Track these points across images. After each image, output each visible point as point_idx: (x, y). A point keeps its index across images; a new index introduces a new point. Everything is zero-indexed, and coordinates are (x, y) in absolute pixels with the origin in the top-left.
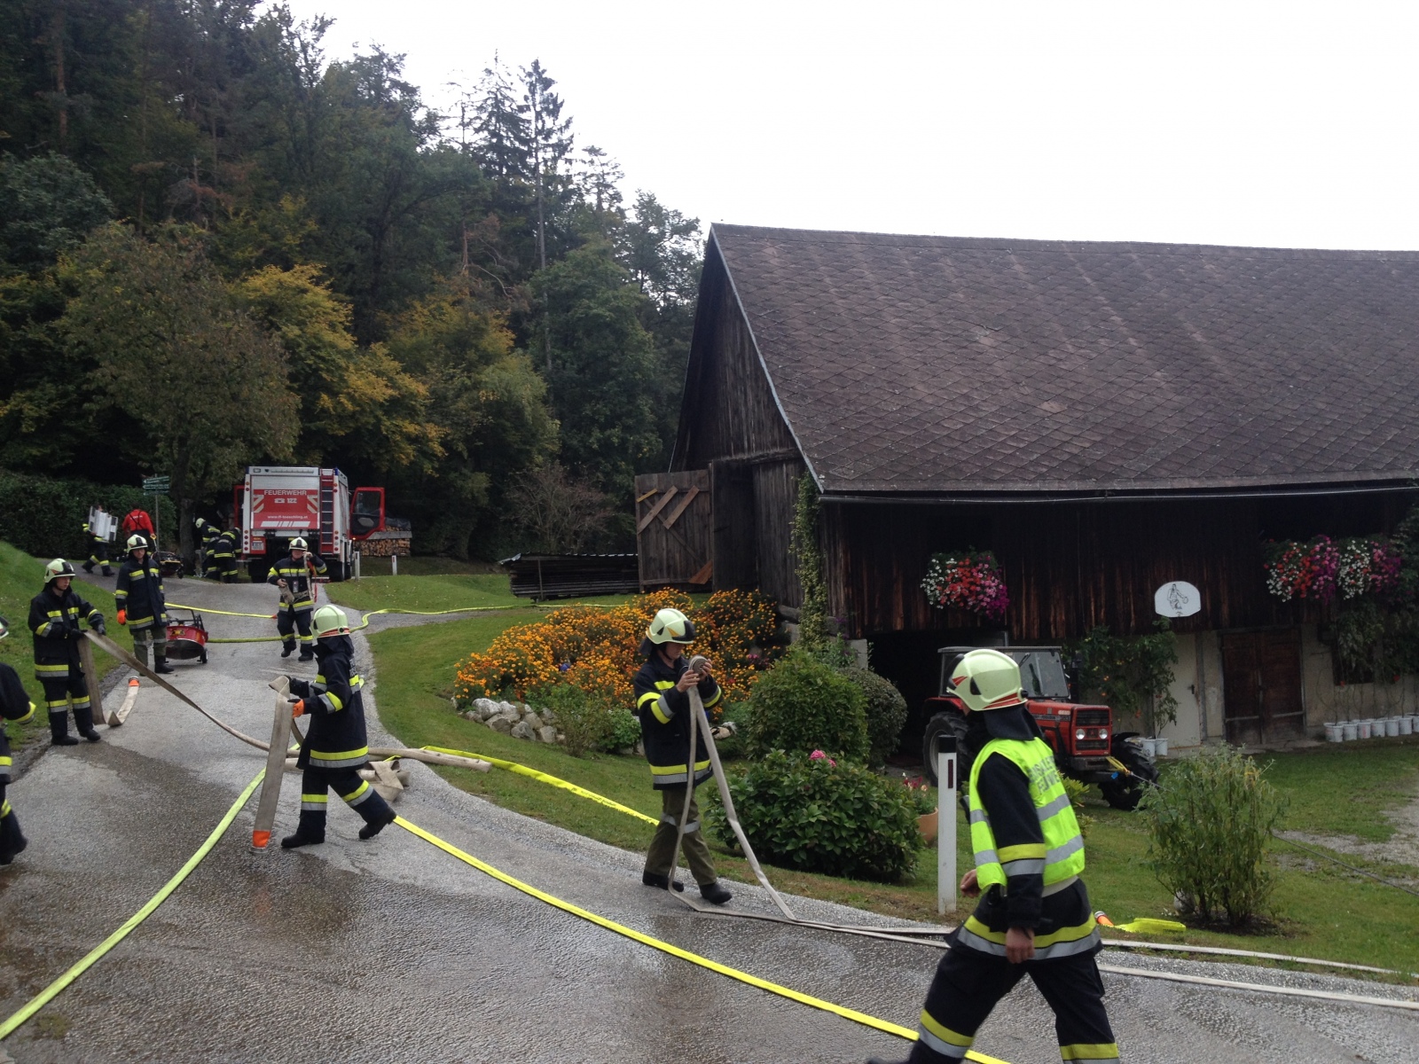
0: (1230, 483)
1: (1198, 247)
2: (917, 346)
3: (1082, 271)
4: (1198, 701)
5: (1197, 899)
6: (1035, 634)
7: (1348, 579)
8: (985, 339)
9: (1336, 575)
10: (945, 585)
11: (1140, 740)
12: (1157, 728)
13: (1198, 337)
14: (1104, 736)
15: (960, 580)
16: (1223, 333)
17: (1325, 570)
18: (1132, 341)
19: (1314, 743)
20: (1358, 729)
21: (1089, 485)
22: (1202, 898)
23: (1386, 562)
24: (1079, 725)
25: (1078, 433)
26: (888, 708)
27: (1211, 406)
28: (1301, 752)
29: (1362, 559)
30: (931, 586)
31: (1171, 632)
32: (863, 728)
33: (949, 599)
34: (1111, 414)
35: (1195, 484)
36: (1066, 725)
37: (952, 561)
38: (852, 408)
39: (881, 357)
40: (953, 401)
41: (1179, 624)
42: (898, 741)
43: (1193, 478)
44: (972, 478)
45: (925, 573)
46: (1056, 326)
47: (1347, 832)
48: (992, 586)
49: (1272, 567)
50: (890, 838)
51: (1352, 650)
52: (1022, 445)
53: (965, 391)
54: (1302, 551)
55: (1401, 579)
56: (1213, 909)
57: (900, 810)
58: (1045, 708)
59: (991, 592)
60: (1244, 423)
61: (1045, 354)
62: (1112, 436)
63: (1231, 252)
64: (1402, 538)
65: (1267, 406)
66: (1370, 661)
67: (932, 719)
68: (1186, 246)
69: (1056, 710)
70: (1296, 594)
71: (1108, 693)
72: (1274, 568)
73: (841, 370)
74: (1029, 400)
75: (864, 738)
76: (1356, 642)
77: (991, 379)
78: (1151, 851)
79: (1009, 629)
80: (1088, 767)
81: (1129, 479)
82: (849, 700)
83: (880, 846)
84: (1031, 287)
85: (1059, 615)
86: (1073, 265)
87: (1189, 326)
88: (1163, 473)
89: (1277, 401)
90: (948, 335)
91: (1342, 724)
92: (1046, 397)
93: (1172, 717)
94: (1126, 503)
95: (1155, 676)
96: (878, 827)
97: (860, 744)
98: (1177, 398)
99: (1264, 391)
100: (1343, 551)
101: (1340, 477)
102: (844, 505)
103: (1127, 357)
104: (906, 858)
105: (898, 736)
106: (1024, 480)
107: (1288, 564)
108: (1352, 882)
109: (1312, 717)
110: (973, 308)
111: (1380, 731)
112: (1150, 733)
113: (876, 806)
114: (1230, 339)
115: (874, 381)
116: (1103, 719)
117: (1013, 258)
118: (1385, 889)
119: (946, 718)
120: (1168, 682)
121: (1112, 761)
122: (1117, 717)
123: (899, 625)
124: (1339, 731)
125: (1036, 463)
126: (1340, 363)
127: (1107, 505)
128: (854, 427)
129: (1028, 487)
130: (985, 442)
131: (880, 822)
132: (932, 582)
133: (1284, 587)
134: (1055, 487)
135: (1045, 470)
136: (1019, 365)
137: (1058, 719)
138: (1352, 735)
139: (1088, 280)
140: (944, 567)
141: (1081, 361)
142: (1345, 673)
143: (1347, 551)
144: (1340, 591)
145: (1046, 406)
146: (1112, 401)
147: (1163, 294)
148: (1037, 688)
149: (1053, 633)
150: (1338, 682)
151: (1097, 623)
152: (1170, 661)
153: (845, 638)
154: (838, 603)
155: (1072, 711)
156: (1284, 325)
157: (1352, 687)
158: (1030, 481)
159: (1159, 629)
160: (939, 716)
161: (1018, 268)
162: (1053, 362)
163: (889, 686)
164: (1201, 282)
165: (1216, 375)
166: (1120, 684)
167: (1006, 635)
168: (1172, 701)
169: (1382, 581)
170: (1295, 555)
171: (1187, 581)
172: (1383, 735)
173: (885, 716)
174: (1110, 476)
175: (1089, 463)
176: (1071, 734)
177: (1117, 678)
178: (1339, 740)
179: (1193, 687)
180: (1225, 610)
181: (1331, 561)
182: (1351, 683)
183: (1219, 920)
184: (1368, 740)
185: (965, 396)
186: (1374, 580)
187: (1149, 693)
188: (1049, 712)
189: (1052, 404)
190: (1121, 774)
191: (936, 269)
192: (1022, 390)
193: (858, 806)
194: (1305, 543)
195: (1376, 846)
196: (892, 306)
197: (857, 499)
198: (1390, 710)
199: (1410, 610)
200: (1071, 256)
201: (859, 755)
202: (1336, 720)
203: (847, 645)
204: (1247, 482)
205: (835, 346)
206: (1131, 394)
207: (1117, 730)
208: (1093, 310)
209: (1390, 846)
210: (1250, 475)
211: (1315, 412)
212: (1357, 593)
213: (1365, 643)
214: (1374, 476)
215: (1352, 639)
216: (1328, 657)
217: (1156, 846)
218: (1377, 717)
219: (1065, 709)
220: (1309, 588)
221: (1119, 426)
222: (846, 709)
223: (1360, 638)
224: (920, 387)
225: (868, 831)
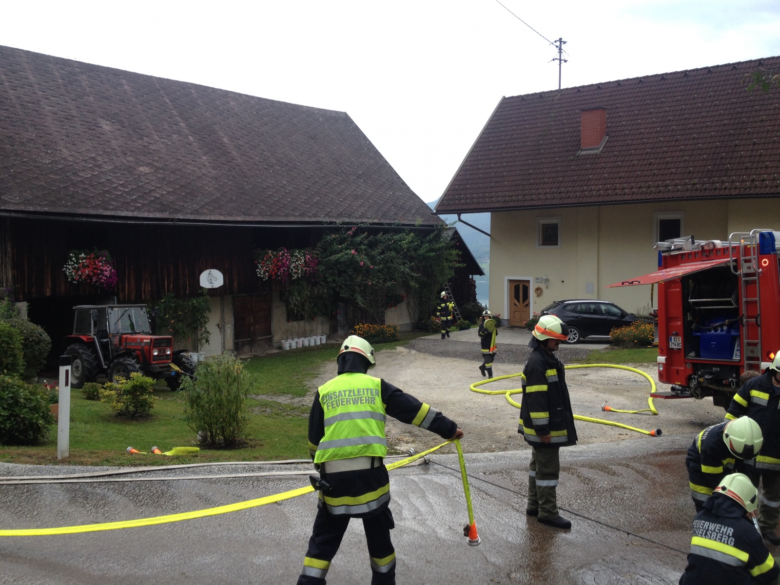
0: (239, 219)
1: (227, 92)
2: (63, 125)
3: (164, 95)
4: (221, 332)
5: (209, 434)
6: (133, 297)
7: (294, 269)
8: (106, 126)
9: (289, 268)
10: (78, 269)
11: (190, 354)
12: (199, 347)
13: (225, 140)
14: (169, 353)
15: (88, 266)
16: (239, 139)
17: (284, 265)
18: (191, 138)
19: (277, 351)
20: (297, 343)
21: (165, 215)
22: (212, 433)
23: (311, 262)
24: (155, 347)
25: (159, 186)
26: (38, 343)
27: (232, 178)
28: (271, 355)
29: (301, 260)
30: (69, 269)
31: (208, 296)
32: (20, 355)
33: (81, 278)
34: (178, 177)
35: (222, 218)
36: (148, 347)
37: (83, 255)
38: (19, 159)
39: (39, 129)
40: (85, 161)
41: (213, 292)
42: (45, 362)
43: (221, 215)
44: (96, 207)
45: (66, 262)
46: (148, 124)
47: (288, 393)
48: (108, 270)
49: (259, 263)
50: (32, 419)
51: (295, 305)
52: (127, 190)
53: (93, 155)
54: (273, 255)
55: (318, 270)
56: (217, 438)
57: (39, 402)
58: (136, 339)
59: (107, 273)
60: (248, 188)
61: (142, 139)
62: (179, 189)
63: (244, 97)
64: (318, 250)
65: (259, 180)
66: (303, 310)
67: (68, 348)
68: (220, 90)
69: (142, 340)
70: (270, 276)
71: (173, 329)
73: (11, 134)
74: (132, 164)
75: (21, 361)
76: (297, 300)
77: (109, 150)
78: (185, 411)
79: (117, 295)
80: (159, 370)
81: (187, 213)
82: (11, 339)
83: (25, 424)
84: (134, 99)
85: (147, 287)
86: (159, 91)
87: (221, 134)
88: (206, 211)
89: (264, 178)
90: (83, 121)
91: (290, 341)
92: (141, 163)
93: (207, 341)
94: (186, 226)
95: (199, 320)
96: (24, 413)
97: (18, 365)
98: (214, 172)
99: (258, 172)
100: (292, 255)
101: (292, 219)
102: (11, 218)
103: (188, 146)
104: (42, 430)
105: (45, 359)
106: (127, 210)
107: (266, 261)
108: (287, 417)
109: (276, 338)
110: (99, 107)
111: (306, 344)
112: (196, 349)
113: (22, 400)
114: (241, 143)
115: (35, 144)
116: (168, 343)
117: (124, 81)
118: (301, 419)
119: (77, 347)
120: (205, 323)
121: (172, 365)
122: (178, 342)
123: (48, 293)
124: (287, 345)
125: (135, 201)
126: (294, 162)
127: (175, 226)
128: (20, 171)
129: (130, 214)
130: (105, 186)
131: (24, 410)
132: (70, 267)
133: (264, 273)
134: (146, 215)
135: (140, 205)
136: (126, 144)
137: (143, 344)
138: (294, 347)
139: (168, 101)
140: (78, 259)
141: (162, 146)
142: (292, 316)
143: (294, 256)
144: (290, 276)
145: (141, 169)
146: (179, 170)
147: (208, 114)
148: (132, 326)
149: (143, 297)
150: (288, 321)
151: (168, 292)
152: (207, 312)
153: (12, 301)
154: (7, 279)
155: (151, 339)
156: (268, 139)
157: (295, 323)
158: (132, 211)
159: (202, 294)
160: (72, 346)
161: (126, 87)
162: (146, 144)
163: (39, 329)
164: (228, 111)
165: (234, 161)
166: (180, 324)
167: (115, 298)
168: (208, 332)
169: (309, 271)
170: (270, 257)
171: (220, 271)
172: (308, 345)
173: (37, 347)
174: (177, 211)
175: (165, 203)
176: (150, 352)
177: (179, 321)
178: (288, 349)
179: (218, 325)
180: (235, 284)
181: (286, 260)
182: (294, 321)
183: (220, 444)
184: (301, 348)
185: (93, 159)
186: (306, 270)
187: (196, 329)
188: (139, 341)
189: (145, 168)
190: (177, 372)
191: (76, 80)
192: (128, 158)
193: (11, 402)
194: (275, 251)
195: (300, 399)
196: (47, 99)
197: (20, 215)
198: (311, 333)
199: (321, 285)
200: (158, 86)
201: (18, 371)
202: (287, 339)
203: (13, 305)
204: (248, 219)
205: (8, 119)
206: (189, 167)
207: (176, 349)
208: (170, 118)
209: (306, 398)
210: (250, 215)
211: (281, 185)
212: (298, 276)
213: (301, 301)
214: (307, 219)
215: (295, 299)
216: (284, 308)
217: (189, 409)
218: (305, 337)
219: (147, 339)
220: (276, 274)
221: (183, 183)
222: (8, 344)
223: (299, 298)
224: (64, 150)
225: (17, 415)
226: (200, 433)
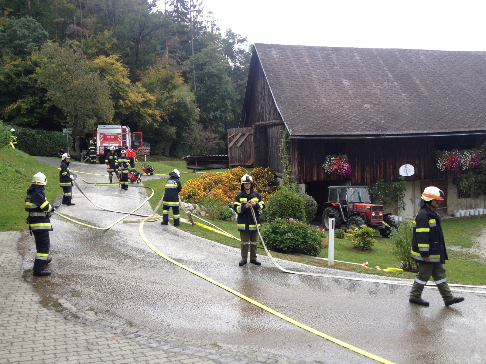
0: (426, 132)
1: (419, 51)
2: (323, 85)
3: (379, 59)
4: (412, 204)
5: (408, 263)
6: (360, 181)
7: (463, 164)
8: (346, 82)
9: (460, 162)
10: (330, 166)
11: (393, 216)
12: (399, 212)
13: (417, 82)
14: (381, 215)
15: (336, 164)
16: (426, 80)
17: (456, 161)
18: (395, 83)
19: (451, 217)
20: (465, 213)
21: (379, 132)
23: (476, 158)
24: (373, 211)
25: (376, 115)
26: (311, 206)
27: (421, 105)
28: (446, 220)
29: (469, 157)
30: (326, 166)
31: (404, 181)
32: (304, 211)
33: (332, 171)
34: (387, 108)
35: (414, 132)
36: (369, 211)
37: (333, 158)
38: (301, 107)
39: (311, 89)
40: (334, 104)
41: (407, 178)
42: (315, 216)
43: (414, 130)
44: (340, 130)
45: (324, 162)
46: (370, 78)
47: (458, 245)
48: (346, 166)
49: (438, 159)
50: (313, 245)
51: (464, 187)
52: (357, 119)
53: (339, 101)
54: (449, 154)
55: (481, 164)
56: (413, 266)
57: (316, 236)
58: (362, 206)
59: (346, 168)
60: (432, 111)
61: (366, 88)
62: (387, 116)
63: (430, 52)
64: (482, 150)
65: (440, 105)
66: (470, 190)
67: (326, 209)
68: (415, 50)
69: (366, 206)
70: (446, 169)
71: (383, 201)
72: (439, 160)
73: (297, 94)
74: (360, 103)
75: (304, 215)
76: (465, 184)
77: (348, 96)
78: (394, 249)
79: (351, 180)
80: (375, 224)
81: (392, 130)
82: (300, 203)
83: (310, 247)
84: (362, 64)
85: (368, 176)
86: (376, 56)
87: (414, 78)
88: (404, 128)
89: (443, 103)
90: (333, 81)
91: (460, 211)
92: (365, 103)
93: (404, 209)
94: (391, 139)
95: (399, 196)
97: (303, 217)
98: (410, 103)
99: (439, 100)
100: (462, 154)
101: (462, 130)
102: (298, 140)
103: (393, 88)
104: (318, 251)
106: (357, 131)
107: (444, 158)
108: (459, 260)
109: (450, 209)
110: (342, 72)
111: (472, 213)
112: (396, 214)
113: (309, 235)
114: (428, 82)
115: (309, 98)
116: (381, 209)
117: (356, 54)
119: (330, 209)
120: (403, 198)
121: (383, 222)
122: (386, 209)
123: (315, 179)
124: (458, 214)
125: (362, 125)
126: (464, 90)
127: (385, 139)
128: (301, 113)
129: (359, 133)
130: (345, 118)
131: (310, 240)
132: (326, 165)
133: (442, 166)
134: (368, 133)
135: (364, 127)
136: (357, 92)
137: (366, 209)
138: (463, 215)
139: (381, 62)
140: (330, 160)
141: (378, 90)
142: (461, 195)
143: (463, 154)
144: (461, 168)
145: (365, 106)
146: (388, 104)
147: (406, 67)
148: (360, 199)
149: (366, 181)
150: (459, 198)
151: (380, 178)
152: (404, 191)
153: (297, 183)
154: (295, 172)
155: (371, 206)
156: (446, 77)
157: (464, 199)
158: (360, 131)
159: (400, 180)
160: (328, 208)
161: (357, 57)
162: (368, 90)
163: (312, 199)
164: (419, 62)
165: (423, 95)
166: (387, 198)
167: (350, 182)
168: (404, 203)
169: (475, 164)
170: (446, 156)
171: (412, 165)
172: (473, 215)
173: (310, 208)
174: (386, 129)
175: (379, 125)
176: (370, 214)
177: (386, 196)
178: (459, 216)
179: (411, 199)
180: (423, 173)
181: (458, 158)
182: (463, 198)
183: (414, 270)
184: (468, 217)
185: (339, 103)
186: (472, 164)
187: (397, 201)
188: (364, 207)
189: (368, 105)
190: (386, 227)
191: (330, 58)
192: (358, 100)
193: (304, 235)
194: (450, 151)
195: (467, 249)
196: (315, 71)
197: (302, 138)
198: (477, 206)
199: (484, 174)
200: (376, 54)
201: (303, 220)
202: (458, 210)
203: (298, 185)
204: (431, 131)
205: (296, 86)
206: (394, 101)
207: (385, 213)
208: (382, 72)
209: (471, 249)
210: (433, 129)
211: (455, 107)
212: (466, 168)
213: (468, 185)
214: (474, 129)
215: (464, 183)
216: (456, 189)
217: (395, 247)
218: (471, 209)
219: (368, 206)
220: (450, 167)
221: (390, 112)
222: (299, 206)
223: (467, 183)
224: (324, 100)
225: (306, 242)
226: (402, 262)
